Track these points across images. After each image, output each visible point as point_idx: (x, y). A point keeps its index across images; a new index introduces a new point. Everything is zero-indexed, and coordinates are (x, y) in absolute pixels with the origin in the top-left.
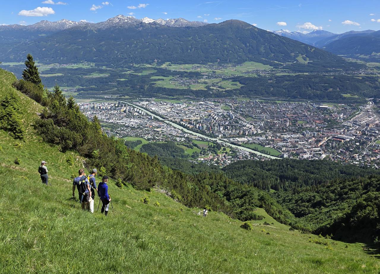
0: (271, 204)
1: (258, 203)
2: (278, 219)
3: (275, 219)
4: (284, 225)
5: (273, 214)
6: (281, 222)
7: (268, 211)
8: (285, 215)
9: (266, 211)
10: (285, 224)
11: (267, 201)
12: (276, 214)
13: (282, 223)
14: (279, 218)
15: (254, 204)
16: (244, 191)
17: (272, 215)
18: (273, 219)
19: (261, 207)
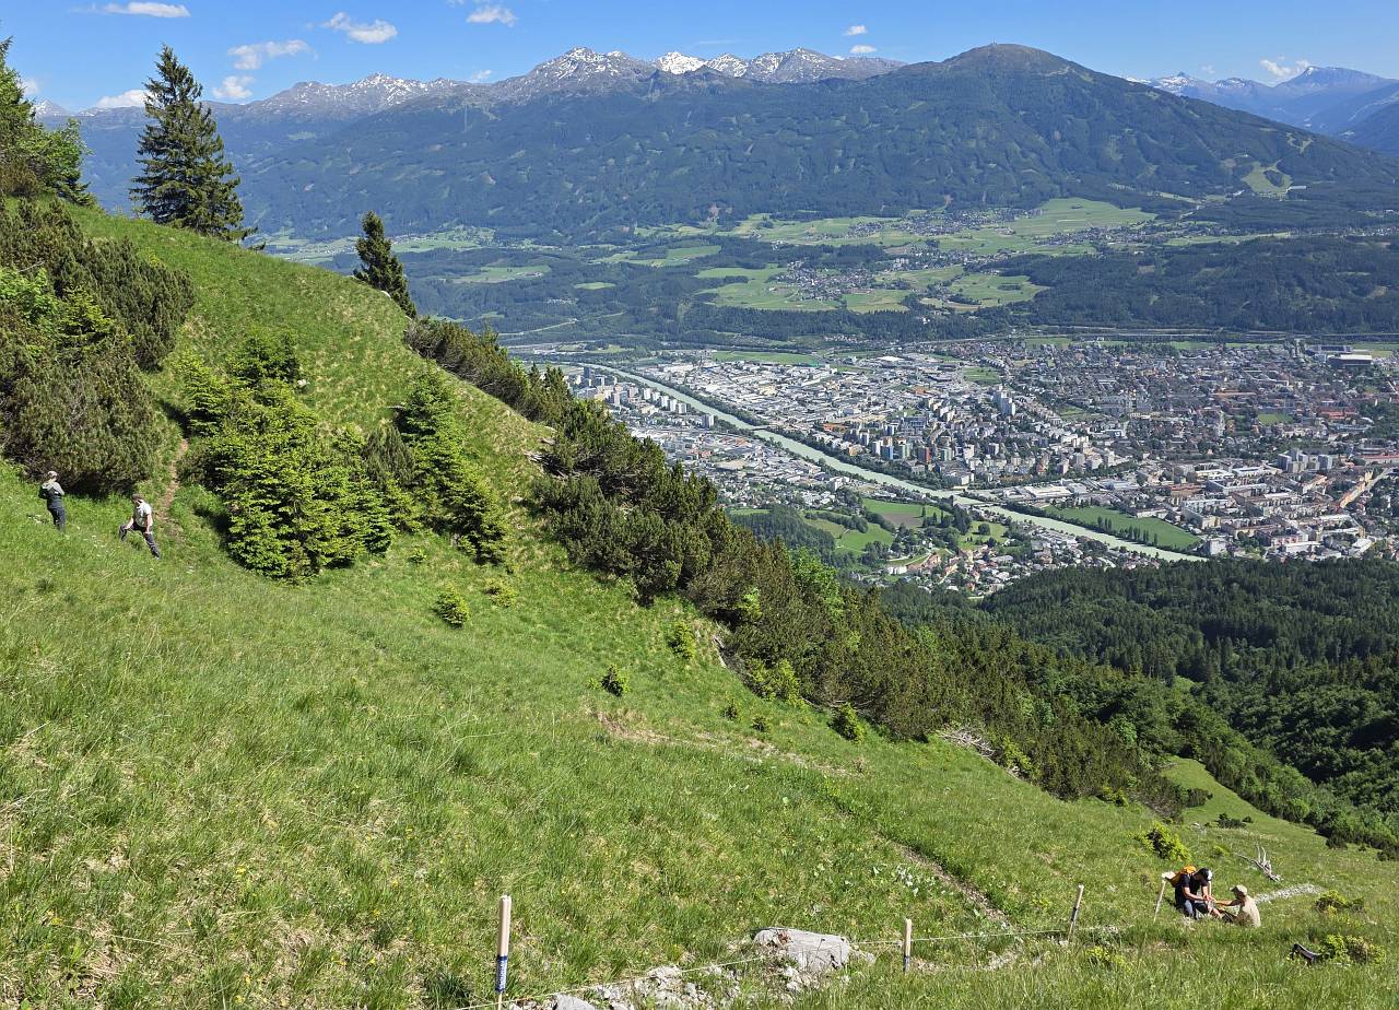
0: (1224, 741)
1: (1174, 737)
2: (1261, 801)
3: (1248, 798)
4: (1286, 823)
5: (1238, 782)
6: (1274, 812)
7: (1216, 770)
8: (1279, 782)
9: (1207, 769)
10: (1287, 817)
11: (1205, 728)
12: (1251, 782)
13: (1275, 816)
14: (1264, 796)
15: (1159, 743)
16: (1107, 693)
17: (1235, 785)
18: (1239, 799)
19: (1186, 752)
